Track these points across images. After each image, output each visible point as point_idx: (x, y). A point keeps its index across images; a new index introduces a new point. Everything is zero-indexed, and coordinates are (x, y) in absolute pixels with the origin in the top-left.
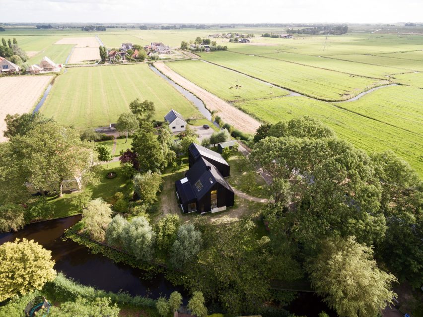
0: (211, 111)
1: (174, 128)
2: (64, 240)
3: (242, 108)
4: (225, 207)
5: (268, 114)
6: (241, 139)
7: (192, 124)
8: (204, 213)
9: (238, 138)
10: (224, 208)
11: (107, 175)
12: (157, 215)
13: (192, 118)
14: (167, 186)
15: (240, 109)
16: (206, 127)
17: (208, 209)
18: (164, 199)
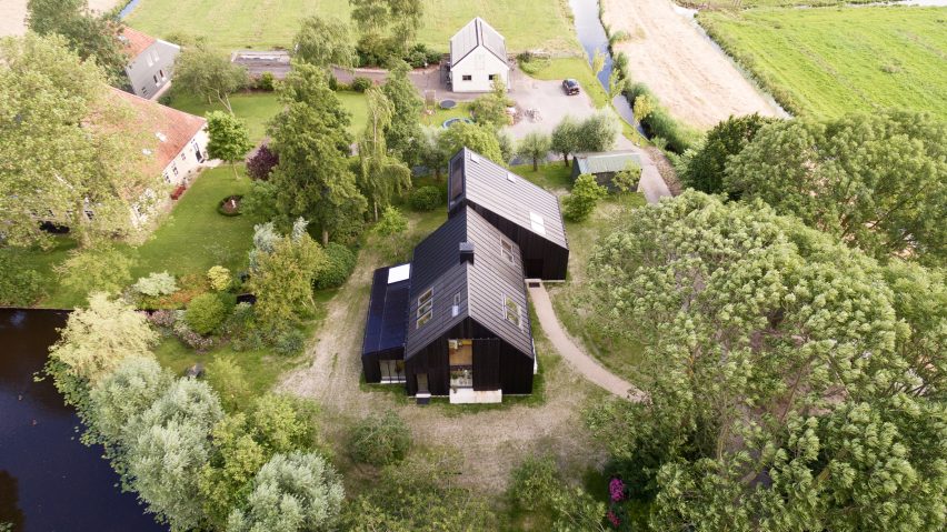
0: (612, 33)
1: (468, 78)
2: (37, 379)
3: (720, 32)
4: (500, 392)
5: (804, 67)
6: (669, 148)
7: (530, 73)
8: (428, 395)
9: (656, 140)
10: (495, 396)
11: (222, 204)
12: (294, 366)
13: (537, 51)
14: (362, 273)
15: (712, 36)
16: (569, 89)
17: (441, 388)
18: (335, 314)
